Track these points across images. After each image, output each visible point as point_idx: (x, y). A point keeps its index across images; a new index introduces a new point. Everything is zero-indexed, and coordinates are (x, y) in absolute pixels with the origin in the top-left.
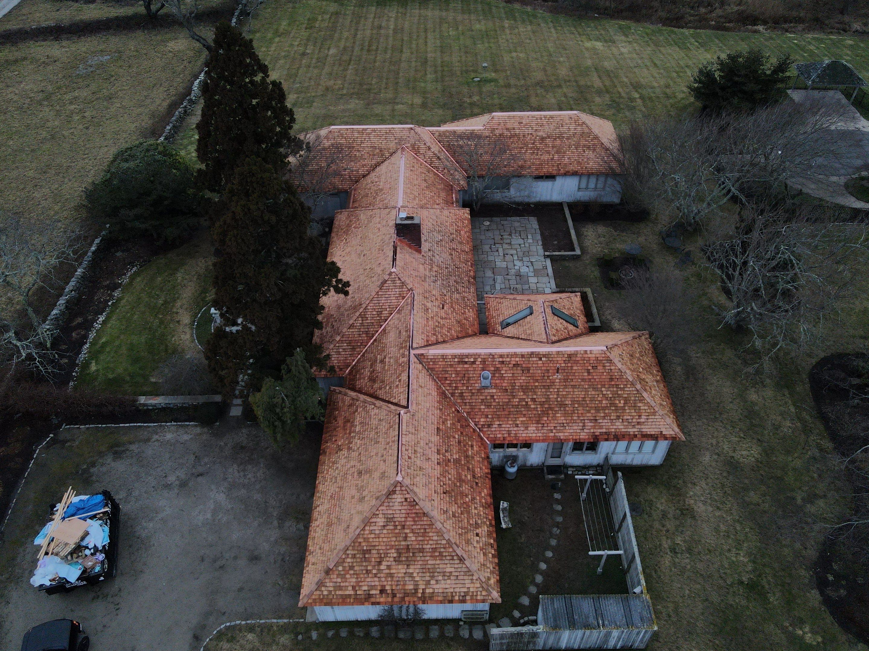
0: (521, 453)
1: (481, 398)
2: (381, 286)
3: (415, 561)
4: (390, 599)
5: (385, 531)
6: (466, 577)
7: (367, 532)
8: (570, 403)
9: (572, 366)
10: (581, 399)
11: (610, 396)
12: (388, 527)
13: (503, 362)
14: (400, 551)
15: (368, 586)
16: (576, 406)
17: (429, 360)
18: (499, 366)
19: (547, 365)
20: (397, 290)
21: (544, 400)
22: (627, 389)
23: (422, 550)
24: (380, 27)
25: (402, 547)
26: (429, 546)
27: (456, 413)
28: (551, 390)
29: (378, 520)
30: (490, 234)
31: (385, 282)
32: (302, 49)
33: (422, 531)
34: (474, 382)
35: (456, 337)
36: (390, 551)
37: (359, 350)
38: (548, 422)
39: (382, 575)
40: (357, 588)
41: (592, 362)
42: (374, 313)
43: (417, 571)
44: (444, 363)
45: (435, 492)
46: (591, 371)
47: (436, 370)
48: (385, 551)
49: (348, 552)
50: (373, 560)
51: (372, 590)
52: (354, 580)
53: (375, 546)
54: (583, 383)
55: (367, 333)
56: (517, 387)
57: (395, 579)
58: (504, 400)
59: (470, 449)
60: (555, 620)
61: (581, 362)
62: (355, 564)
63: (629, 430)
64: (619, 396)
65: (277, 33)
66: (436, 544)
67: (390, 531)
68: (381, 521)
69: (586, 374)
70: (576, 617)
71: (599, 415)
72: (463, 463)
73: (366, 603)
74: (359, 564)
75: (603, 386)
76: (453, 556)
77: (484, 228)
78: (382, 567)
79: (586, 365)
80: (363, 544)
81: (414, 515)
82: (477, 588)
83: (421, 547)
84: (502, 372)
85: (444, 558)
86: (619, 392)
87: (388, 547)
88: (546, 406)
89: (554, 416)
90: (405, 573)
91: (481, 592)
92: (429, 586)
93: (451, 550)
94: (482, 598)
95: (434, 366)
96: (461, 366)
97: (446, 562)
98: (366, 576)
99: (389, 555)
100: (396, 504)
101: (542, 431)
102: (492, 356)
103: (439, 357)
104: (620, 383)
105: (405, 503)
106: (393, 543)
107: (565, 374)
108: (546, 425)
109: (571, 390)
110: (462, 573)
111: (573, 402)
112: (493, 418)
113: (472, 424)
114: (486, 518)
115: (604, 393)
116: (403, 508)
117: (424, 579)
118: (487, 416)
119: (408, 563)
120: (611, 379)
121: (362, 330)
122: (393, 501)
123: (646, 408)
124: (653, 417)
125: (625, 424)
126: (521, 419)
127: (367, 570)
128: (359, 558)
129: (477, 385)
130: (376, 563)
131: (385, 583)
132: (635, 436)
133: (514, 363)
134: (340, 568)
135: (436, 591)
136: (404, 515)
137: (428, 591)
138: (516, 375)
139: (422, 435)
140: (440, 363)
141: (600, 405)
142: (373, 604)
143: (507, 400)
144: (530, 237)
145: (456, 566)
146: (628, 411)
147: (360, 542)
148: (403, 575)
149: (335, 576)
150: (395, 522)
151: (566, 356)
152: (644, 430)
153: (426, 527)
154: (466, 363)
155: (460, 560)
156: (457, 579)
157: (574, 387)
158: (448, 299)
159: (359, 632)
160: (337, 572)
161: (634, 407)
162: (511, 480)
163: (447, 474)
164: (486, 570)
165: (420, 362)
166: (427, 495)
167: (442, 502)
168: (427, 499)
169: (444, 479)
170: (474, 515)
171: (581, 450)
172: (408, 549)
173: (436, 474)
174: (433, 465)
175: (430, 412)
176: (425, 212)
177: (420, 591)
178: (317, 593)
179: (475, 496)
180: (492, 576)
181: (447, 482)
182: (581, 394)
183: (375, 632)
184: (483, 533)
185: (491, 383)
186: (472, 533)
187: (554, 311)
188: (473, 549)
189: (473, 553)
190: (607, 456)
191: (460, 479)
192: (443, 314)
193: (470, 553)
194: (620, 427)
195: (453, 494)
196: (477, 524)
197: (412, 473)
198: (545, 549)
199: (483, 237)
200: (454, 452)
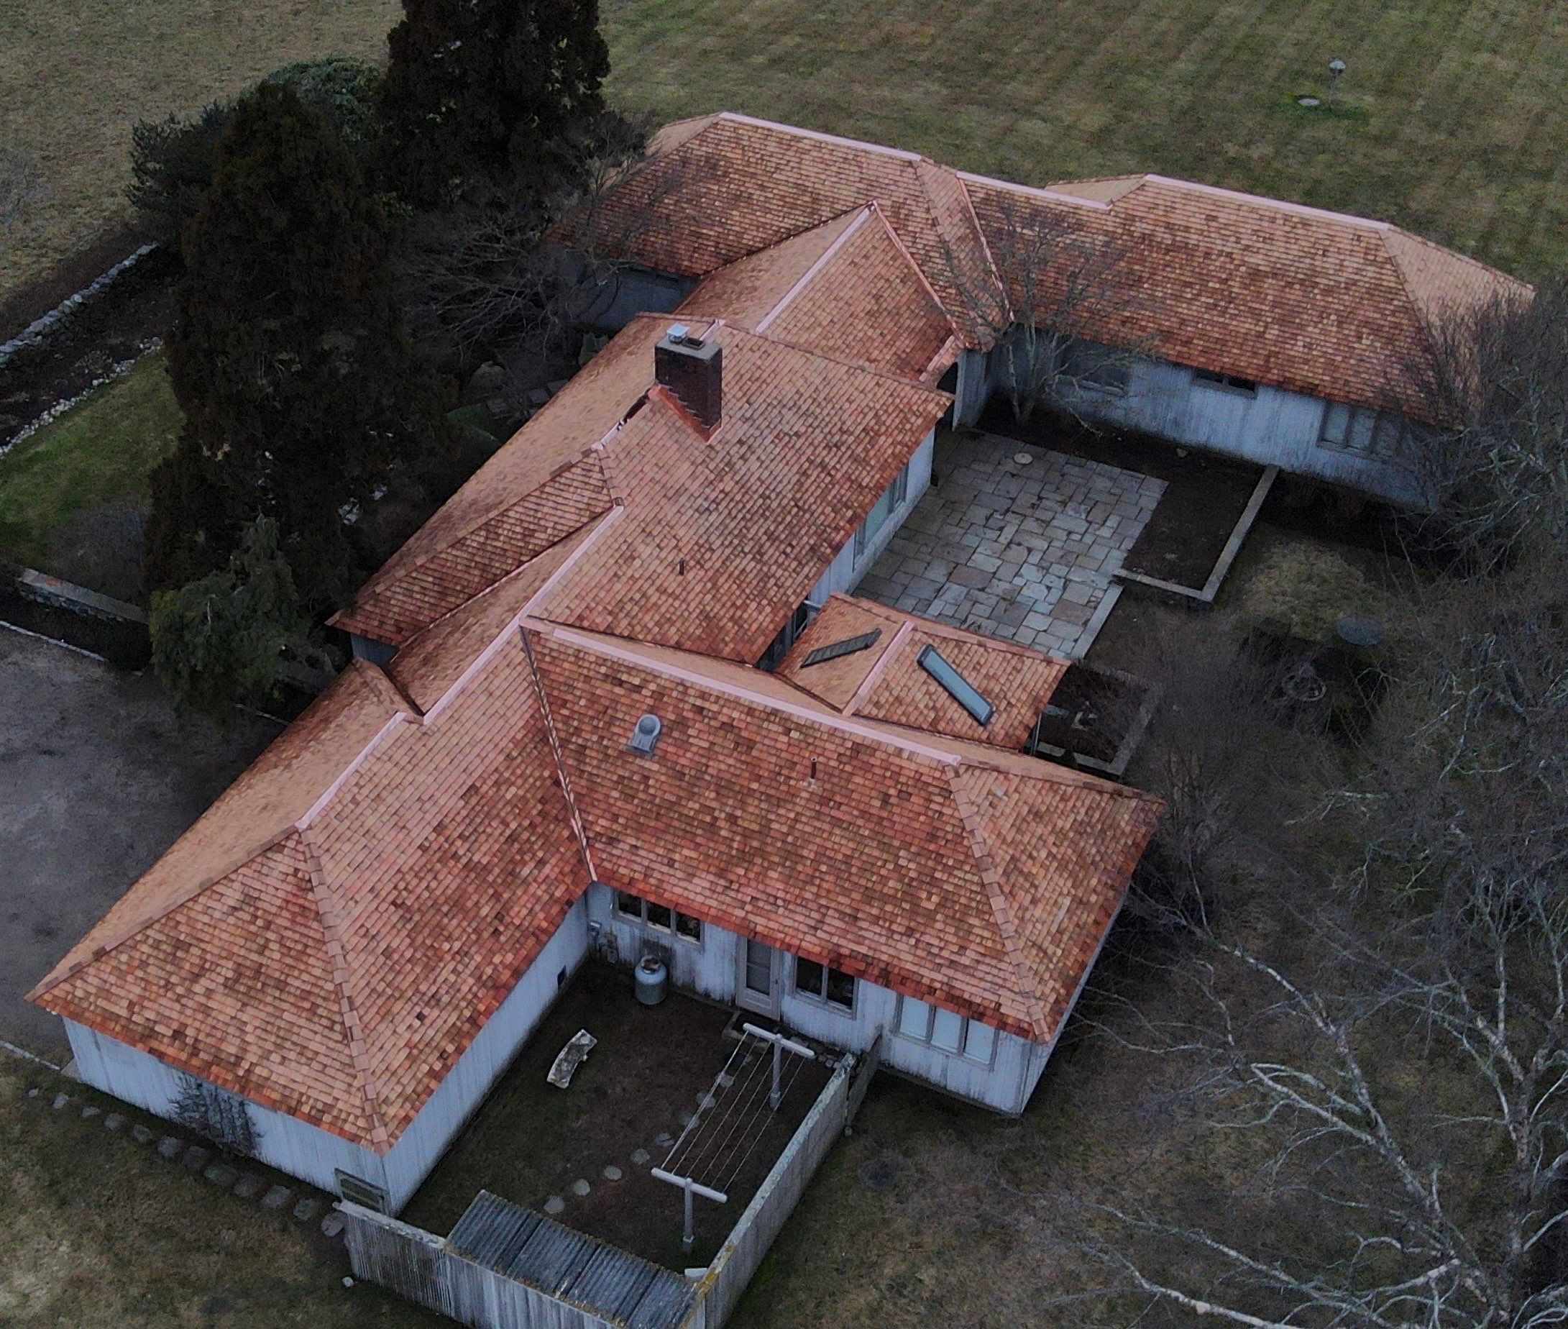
0: (681, 944)
1: (621, 772)
2: (556, 475)
3: (261, 1001)
4: (184, 1056)
5: (231, 920)
6: (341, 1076)
7: (198, 908)
8: (812, 856)
9: (852, 774)
10: (840, 857)
11: (913, 874)
12: (240, 914)
13: (700, 710)
14: (242, 970)
15: (158, 1013)
16: (824, 868)
17: (546, 651)
18: (690, 715)
19: (796, 751)
20: (587, 493)
21: (755, 827)
22: (961, 874)
23: (282, 986)
25: (248, 963)
26: (297, 983)
27: (548, 782)
28: (781, 811)
29: (229, 892)
30: (1013, 487)
31: (569, 467)
33: (299, 947)
34: (621, 731)
35: (672, 642)
36: (223, 962)
37: (453, 599)
38: (743, 881)
39: (190, 1003)
40: (137, 1009)
41: (902, 779)
42: (518, 529)
43: (257, 1023)
44: (575, 668)
45: (372, 890)
46: (893, 800)
47: (553, 677)
48: (215, 959)
49: (149, 932)
50: (187, 966)
51: (160, 1023)
52: (138, 991)
53: (202, 941)
54: (860, 822)
55: (484, 568)
56: (707, 777)
57: (210, 1021)
58: (667, 796)
59: (532, 864)
60: (477, 1241)
61: (877, 771)
62: (151, 961)
63: (923, 971)
64: (934, 882)
66: (314, 985)
67: (240, 923)
68: (232, 895)
69: (877, 803)
70: (522, 1256)
71: (867, 908)
72: (490, 878)
73: (140, 1045)
74: (161, 964)
75: (906, 846)
76: (334, 1022)
77: (1009, 466)
78: (197, 988)
79: (888, 782)
80: (182, 928)
81: (297, 909)
82: (353, 1106)
83: (283, 978)
84: (691, 732)
85: (316, 1019)
86: (938, 875)
87: (224, 954)
88: (755, 844)
89: (762, 876)
90: (233, 1018)
91: (357, 1117)
92: (265, 1063)
93: (336, 1008)
94: (354, 1130)
95: (552, 668)
96: (608, 686)
97: (317, 1028)
98: (162, 991)
99: (218, 969)
100: (275, 873)
101: (722, 898)
102: (684, 686)
103: (570, 652)
104: (949, 853)
105: (290, 879)
106: (236, 949)
107: (828, 786)
108: (735, 886)
109: (826, 827)
110: (337, 1065)
111: (820, 855)
112: (626, 827)
113: (576, 825)
114: (470, 1003)
115: (902, 862)
116: (284, 886)
117: (261, 1043)
118: (615, 818)
119: (245, 1000)
120: (932, 837)
121: (477, 559)
122: (272, 864)
123: (986, 934)
124: (994, 962)
125: (919, 952)
126: (686, 852)
127: (168, 982)
128: (165, 951)
129: (623, 741)
130: (190, 976)
131: (189, 1021)
132: (932, 991)
133: (725, 719)
134: (124, 958)
135: (274, 1078)
136: (278, 902)
137: (258, 1070)
138: (717, 748)
139: (420, 779)
140: (566, 665)
141: (878, 887)
142: (152, 1051)
143: (673, 799)
144: (1113, 522)
145: (332, 1045)
146: (939, 926)
147: (178, 923)
148: (227, 1020)
149: (109, 969)
150: (257, 909)
151: (849, 745)
152: (957, 984)
153: (311, 943)
154: (621, 683)
155: (345, 1036)
156: (322, 1072)
157: (836, 822)
158: (714, 561)
159: (142, 1133)
160: (114, 963)
161: (959, 921)
162: (647, 1007)
163: (430, 877)
164: (391, 1084)
165: (527, 649)
166: (347, 884)
167: (376, 915)
168: (341, 892)
169: (415, 882)
170: (441, 979)
171: (818, 992)
172: (258, 972)
173: (400, 862)
174: (405, 845)
175: (477, 750)
176: (796, 360)
177: (246, 1065)
178: (66, 987)
179: (473, 950)
180: (400, 1101)
181: (418, 891)
182: (847, 847)
183: (168, 1146)
184: (440, 1022)
185: (653, 747)
186: (408, 1007)
187: (931, 662)
188: (388, 1033)
189: (382, 1039)
190: (880, 1036)
191: (457, 904)
192: (673, 583)
193: (374, 1035)
194: (903, 956)
195: (417, 917)
196: (435, 999)
197: (340, 830)
198: (613, 1161)
199: (989, 488)
200: (484, 849)
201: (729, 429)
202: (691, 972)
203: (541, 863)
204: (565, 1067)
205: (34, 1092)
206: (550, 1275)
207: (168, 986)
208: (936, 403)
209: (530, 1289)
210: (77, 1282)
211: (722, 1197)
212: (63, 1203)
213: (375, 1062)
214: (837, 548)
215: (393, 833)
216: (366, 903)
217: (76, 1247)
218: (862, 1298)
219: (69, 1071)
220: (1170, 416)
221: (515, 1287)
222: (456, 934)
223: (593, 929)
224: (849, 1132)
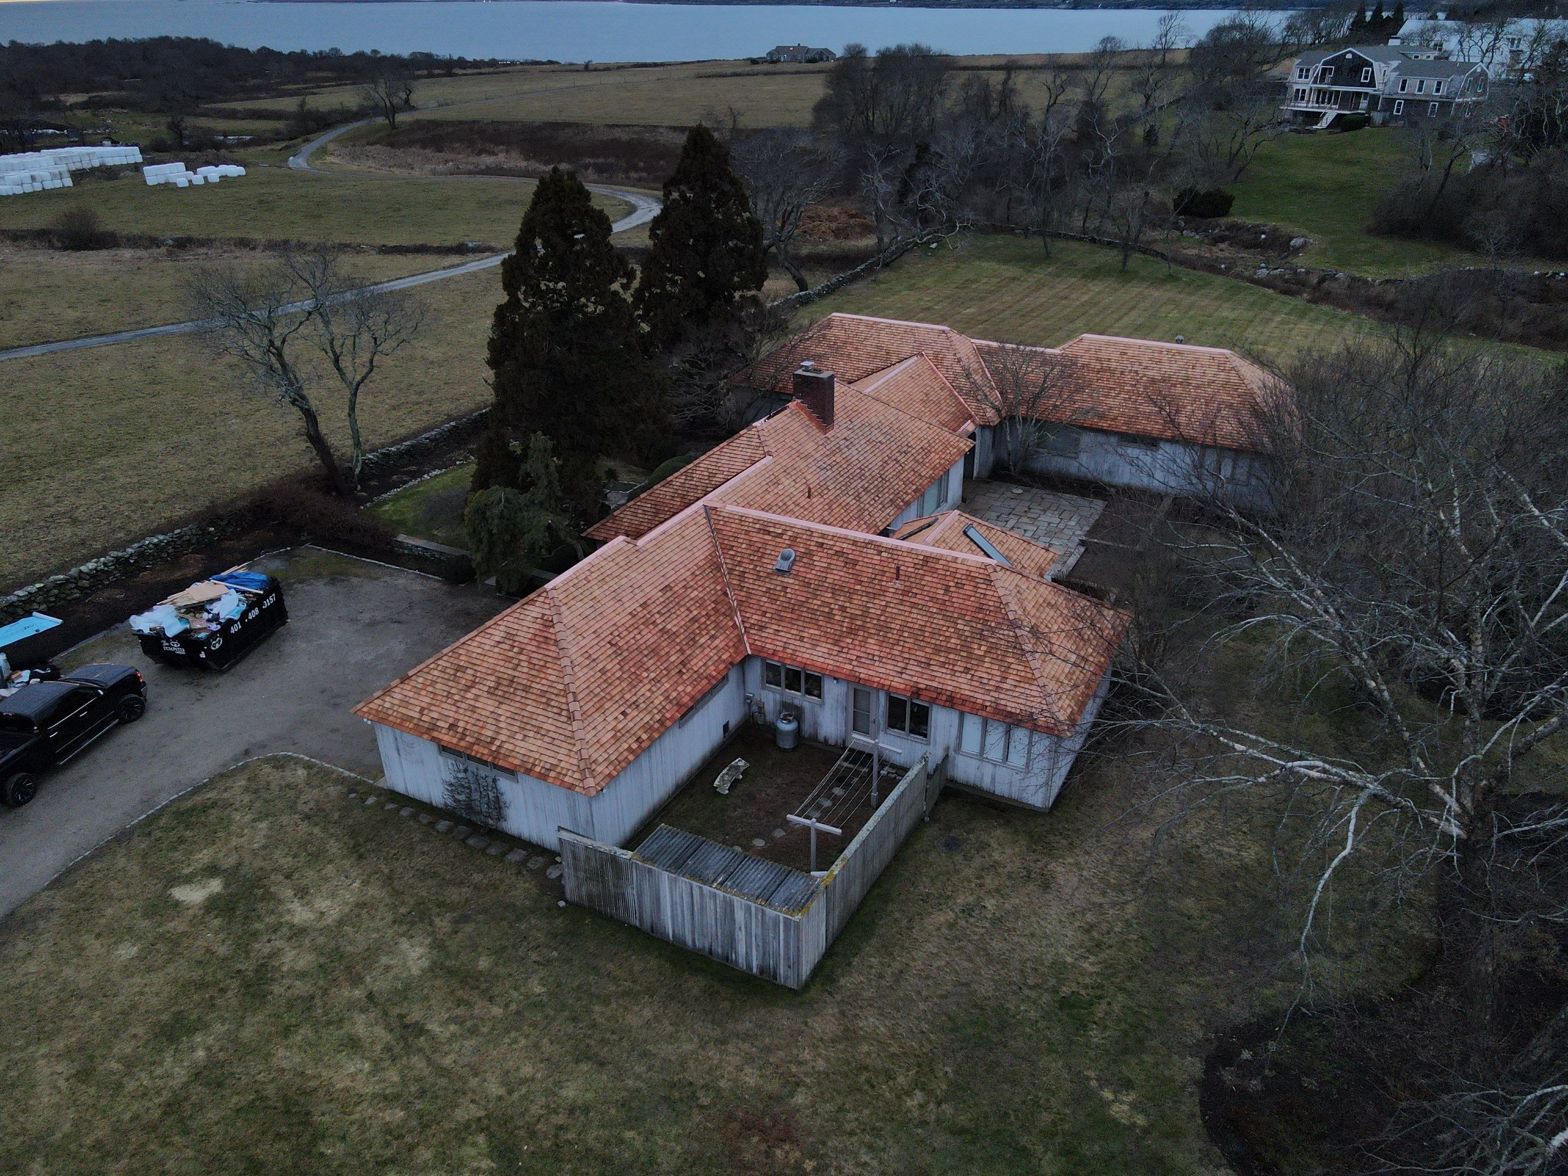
0: (808, 703)
1: (768, 585)
2: (731, 442)
3: (512, 700)
5: (497, 650)
6: (564, 745)
8: (898, 627)
9: (923, 575)
10: (917, 627)
11: (967, 634)
13: (821, 545)
14: (501, 681)
15: (440, 713)
16: (906, 634)
17: (721, 518)
18: (815, 548)
19: (886, 564)
20: (749, 451)
21: (858, 612)
22: (1001, 631)
23: (528, 689)
24: (1066, 298)
25: (506, 676)
26: (538, 686)
27: (720, 593)
28: (876, 601)
29: (496, 633)
30: (1013, 504)
32: (929, 304)
33: (542, 663)
34: (769, 561)
36: (488, 677)
38: (851, 646)
39: (463, 706)
40: (425, 712)
41: (958, 576)
42: (706, 474)
43: (508, 714)
44: (739, 527)
45: (595, 632)
46: (952, 589)
47: (724, 533)
48: (483, 676)
49: (440, 662)
50: (464, 682)
51: (441, 719)
52: (428, 700)
54: (930, 604)
55: (683, 497)
56: (826, 584)
57: (475, 716)
58: (799, 598)
59: (707, 637)
60: (657, 853)
61: (941, 572)
63: (976, 695)
64: (983, 638)
65: (911, 287)
66: (550, 686)
69: (941, 592)
70: (689, 862)
71: (937, 657)
72: (678, 640)
73: (425, 736)
74: (446, 682)
75: (962, 616)
76: (562, 710)
77: (1009, 495)
78: (469, 695)
79: (948, 578)
80: (463, 657)
81: (542, 639)
82: (572, 764)
83: (529, 683)
84: (815, 558)
85: (550, 709)
86: (985, 633)
87: (490, 672)
88: (859, 623)
89: (863, 642)
90: (492, 712)
91: (574, 772)
92: (512, 740)
93: (564, 700)
94: (571, 781)
95: (724, 527)
96: (761, 535)
97: (550, 715)
98: (444, 699)
99: (485, 682)
100: (529, 618)
101: (836, 658)
102: (811, 532)
103: (736, 517)
104: (992, 619)
105: (539, 621)
106: (498, 668)
107: (907, 584)
108: (845, 650)
109: (908, 609)
110: (562, 738)
111: (903, 627)
112: (771, 618)
113: (738, 620)
114: (660, 711)
115: (960, 626)
116: (535, 626)
117: (510, 727)
118: (764, 613)
119: (502, 700)
120: (980, 610)
121: (679, 492)
122: (527, 613)
123: (1020, 668)
124: (1027, 686)
125: (974, 683)
126: (812, 631)
127: (449, 693)
128: (449, 674)
129: (770, 566)
130: (465, 688)
131: (461, 717)
132: (984, 707)
133: (838, 549)
134: (420, 680)
135: (517, 749)
136: (530, 636)
137: (506, 745)
138: (832, 567)
139: (633, 575)
140: (733, 525)
141: (944, 644)
142: (433, 739)
143: (804, 599)
144: (1075, 518)
145: (559, 724)
146: (987, 665)
147: (460, 655)
148: (488, 714)
149: (409, 688)
150: (515, 641)
151: (921, 558)
152: (1002, 702)
153: (549, 659)
154: (769, 533)
155: (569, 718)
156: (552, 743)
157: (914, 605)
158: (831, 495)
159: (425, 818)
160: (413, 683)
161: (1000, 660)
162: (784, 750)
163: (636, 632)
164: (600, 752)
165: (708, 518)
166: (578, 626)
167: (597, 648)
168: (573, 629)
169: (625, 633)
170: (640, 694)
171: (903, 729)
172: (512, 681)
173: (616, 619)
174: (620, 610)
175: (672, 566)
176: (880, 407)
177: (498, 743)
178: (379, 702)
179: (664, 680)
180: (606, 764)
181: (627, 638)
182: (922, 620)
183: (443, 825)
184: (638, 719)
185: (790, 568)
186: (616, 706)
187: (971, 533)
188: (600, 719)
189: (595, 723)
190: (947, 756)
191: (654, 651)
192: (804, 501)
193: (590, 719)
194: (963, 686)
195: (625, 654)
196: (636, 705)
197: (576, 594)
198: (758, 835)
199: (998, 504)
200: (675, 622)
201: (839, 431)
202: (816, 724)
203: (713, 637)
204: (726, 778)
205: (353, 795)
206: (710, 874)
207: (449, 695)
208: (966, 445)
209: (695, 884)
210: (360, 905)
211: (838, 831)
212: (361, 857)
213: (589, 737)
214: (908, 504)
215: (612, 603)
216: (589, 640)
217: (365, 883)
218: (942, 917)
219: (381, 783)
220: (1106, 467)
221: (684, 882)
222: (652, 668)
223: (748, 698)
224: (927, 819)
